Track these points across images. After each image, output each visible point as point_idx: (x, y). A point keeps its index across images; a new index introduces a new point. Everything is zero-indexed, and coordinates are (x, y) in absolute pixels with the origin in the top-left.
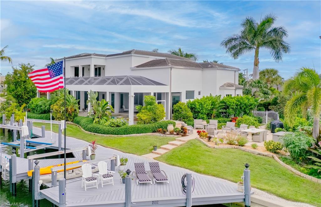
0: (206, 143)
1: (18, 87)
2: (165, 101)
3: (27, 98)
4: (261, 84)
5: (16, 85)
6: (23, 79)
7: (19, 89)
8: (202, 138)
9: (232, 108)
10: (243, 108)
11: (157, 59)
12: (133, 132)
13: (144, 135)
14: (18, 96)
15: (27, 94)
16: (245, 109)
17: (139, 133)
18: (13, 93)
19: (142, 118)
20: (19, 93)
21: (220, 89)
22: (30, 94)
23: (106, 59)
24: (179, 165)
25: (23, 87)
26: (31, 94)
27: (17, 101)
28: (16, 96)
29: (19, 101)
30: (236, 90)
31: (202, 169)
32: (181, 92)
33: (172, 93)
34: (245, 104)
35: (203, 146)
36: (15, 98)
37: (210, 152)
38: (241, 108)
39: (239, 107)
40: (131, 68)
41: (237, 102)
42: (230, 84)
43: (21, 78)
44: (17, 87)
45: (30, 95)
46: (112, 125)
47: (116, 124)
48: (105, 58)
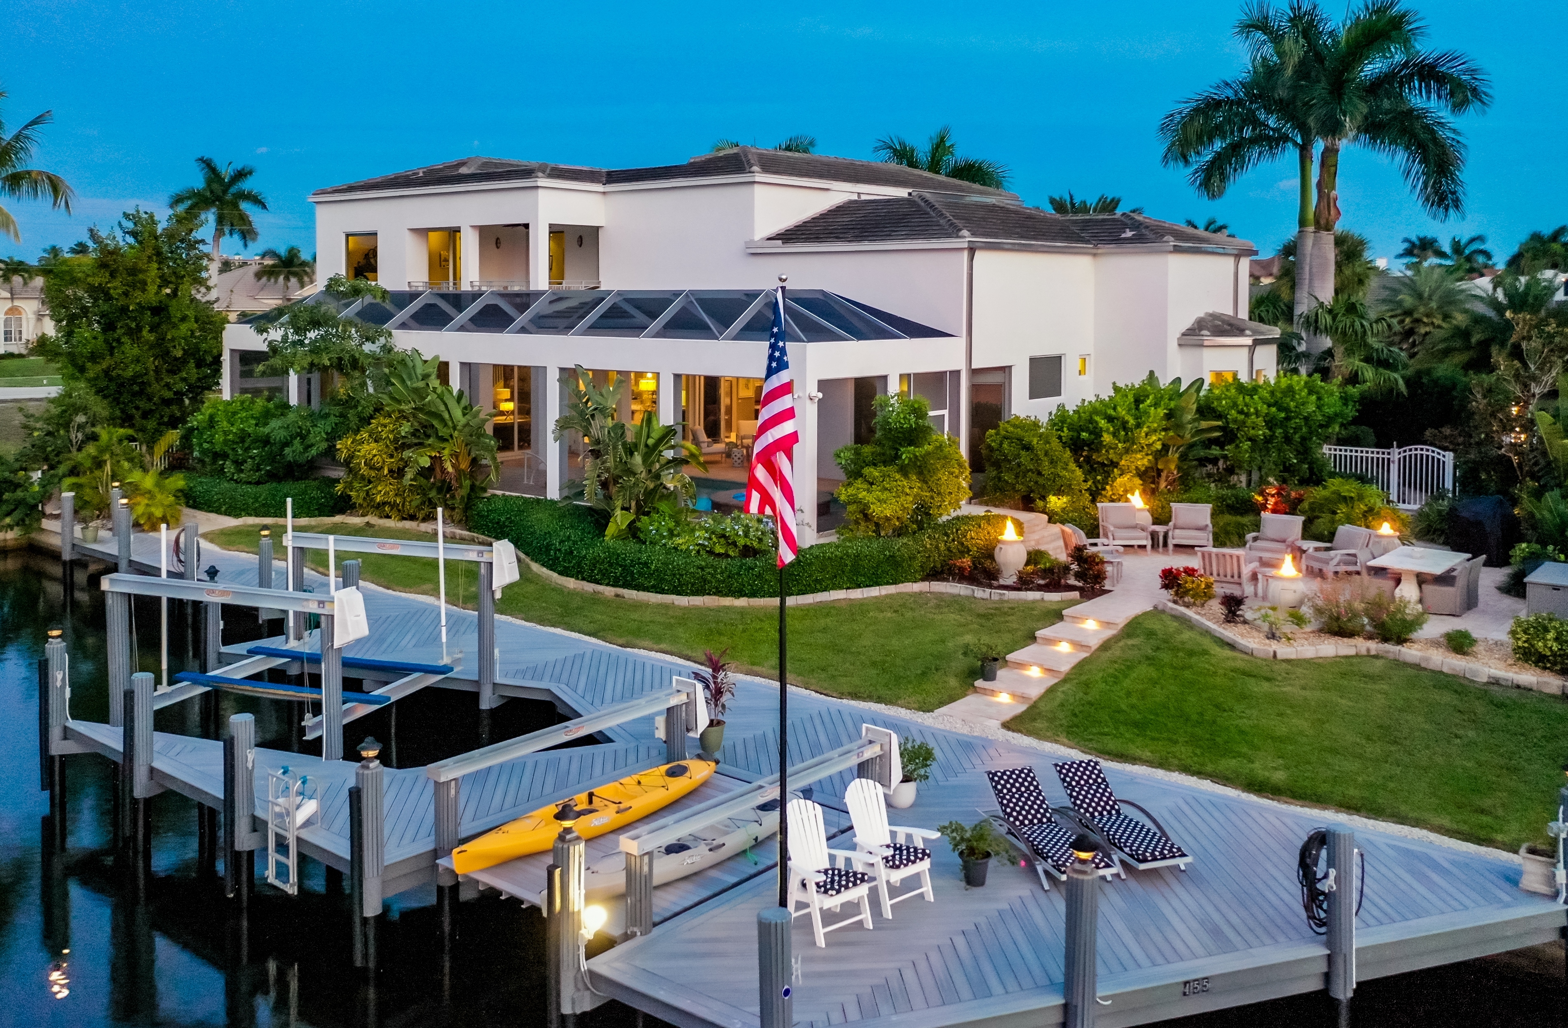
0: (1221, 630)
1: (124, 339)
2: (945, 412)
3: (168, 395)
4: (1363, 318)
5: (109, 327)
6: (152, 294)
7: (131, 350)
8: (1187, 605)
9: (1250, 439)
10: (1297, 437)
11: (863, 197)
12: (831, 579)
13: (887, 596)
14: (122, 385)
15: (168, 371)
16: (1303, 439)
17: (859, 586)
18: (93, 370)
19: (877, 510)
20: (129, 373)
21: (1180, 345)
22: (184, 375)
23: (604, 193)
24: (1147, 754)
25: (152, 338)
26: (191, 372)
27: (118, 413)
28: (113, 386)
29: (123, 411)
30: (1252, 349)
31: (1279, 777)
32: (1010, 367)
33: (975, 372)
34: (1306, 419)
35: (1216, 650)
36: (105, 397)
37: (1268, 679)
38: (1288, 440)
39: (1279, 431)
40: (749, 244)
41: (1274, 409)
42: (1223, 321)
43: (138, 293)
44: (118, 341)
45: (184, 380)
46: (719, 549)
47: (741, 542)
48: (600, 188)
